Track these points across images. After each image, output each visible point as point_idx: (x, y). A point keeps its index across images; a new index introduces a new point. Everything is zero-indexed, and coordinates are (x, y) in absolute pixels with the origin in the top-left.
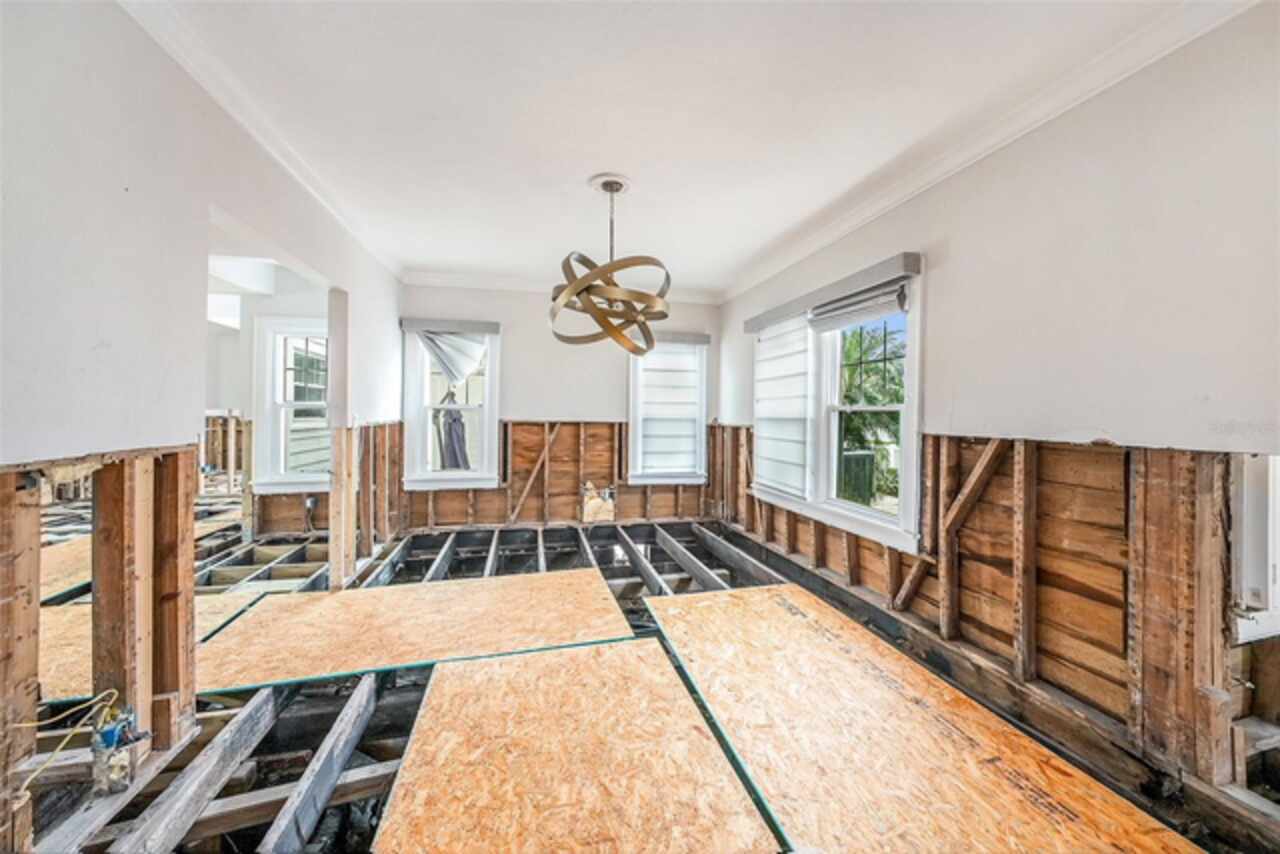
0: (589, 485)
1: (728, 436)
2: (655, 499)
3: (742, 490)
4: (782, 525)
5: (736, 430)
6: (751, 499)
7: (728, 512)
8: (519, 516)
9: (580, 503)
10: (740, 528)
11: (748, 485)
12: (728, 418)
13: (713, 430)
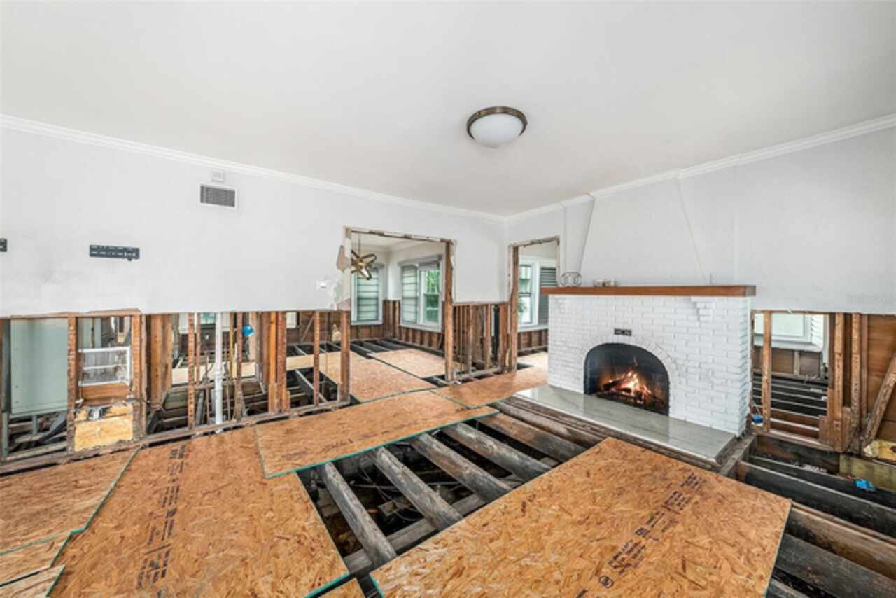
0: (335, 325)
1: (391, 305)
2: (362, 331)
3: (397, 325)
4: (410, 334)
5: (394, 302)
6: (400, 327)
7: (391, 334)
8: (305, 340)
9: (330, 333)
10: (396, 339)
11: (399, 322)
12: (391, 297)
13: (386, 302)
